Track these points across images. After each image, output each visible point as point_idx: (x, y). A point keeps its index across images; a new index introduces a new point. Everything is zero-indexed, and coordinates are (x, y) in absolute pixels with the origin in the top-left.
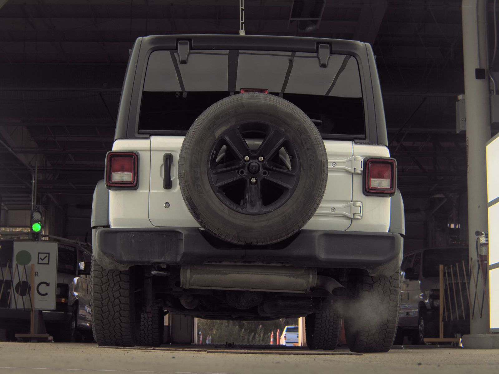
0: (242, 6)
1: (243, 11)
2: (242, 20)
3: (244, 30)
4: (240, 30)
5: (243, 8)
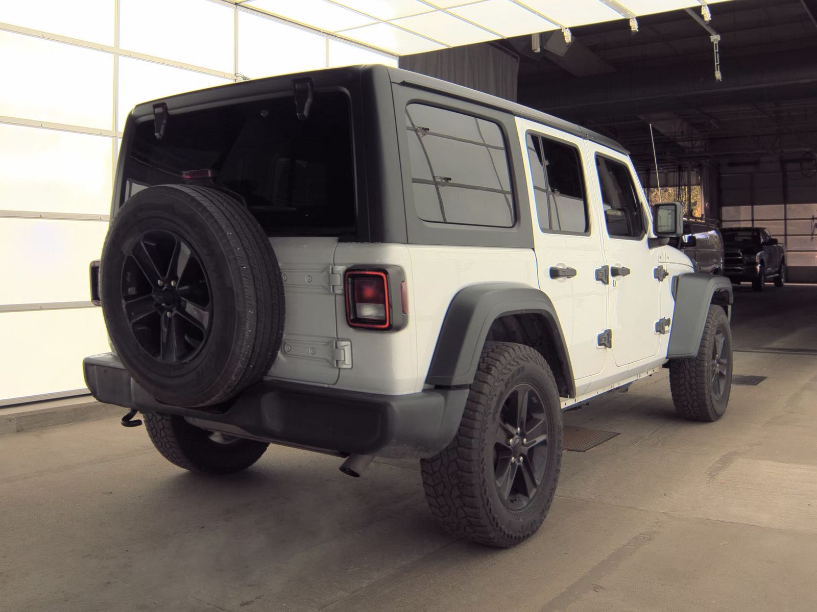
0: (716, 49)
1: (718, 54)
2: (717, 62)
3: (719, 71)
4: (715, 71)
5: (717, 51)
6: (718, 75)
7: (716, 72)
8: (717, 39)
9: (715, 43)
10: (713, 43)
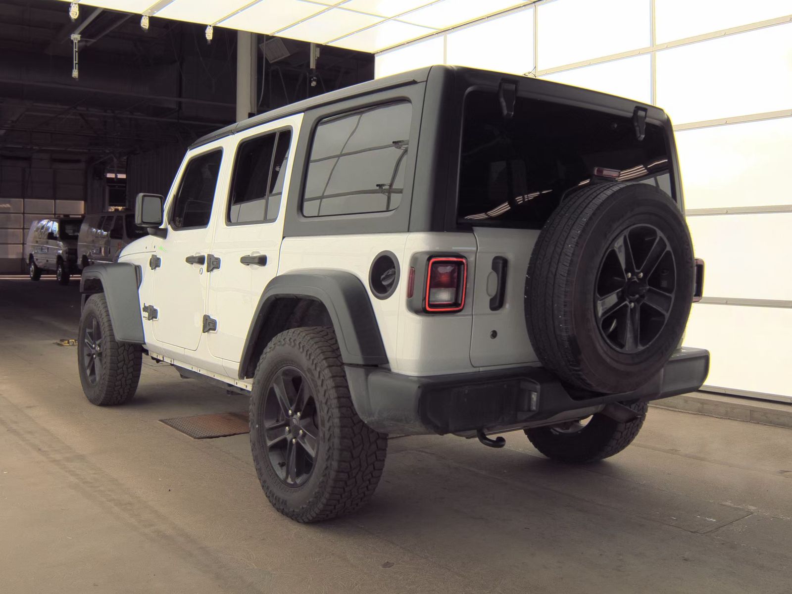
3: (77, 70)
6: (75, 73)
7: (74, 70)
8: (77, 39)
9: (75, 41)
10: (72, 42)
